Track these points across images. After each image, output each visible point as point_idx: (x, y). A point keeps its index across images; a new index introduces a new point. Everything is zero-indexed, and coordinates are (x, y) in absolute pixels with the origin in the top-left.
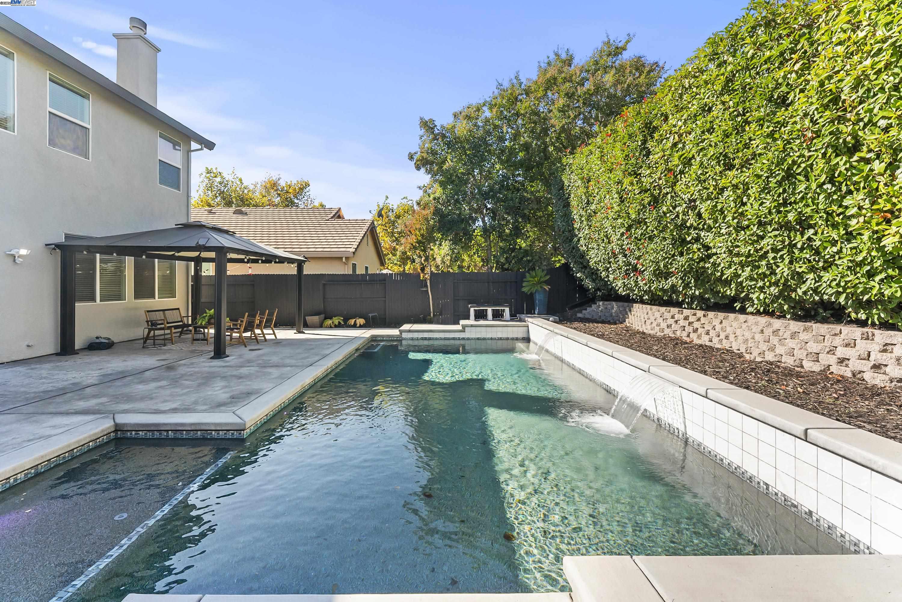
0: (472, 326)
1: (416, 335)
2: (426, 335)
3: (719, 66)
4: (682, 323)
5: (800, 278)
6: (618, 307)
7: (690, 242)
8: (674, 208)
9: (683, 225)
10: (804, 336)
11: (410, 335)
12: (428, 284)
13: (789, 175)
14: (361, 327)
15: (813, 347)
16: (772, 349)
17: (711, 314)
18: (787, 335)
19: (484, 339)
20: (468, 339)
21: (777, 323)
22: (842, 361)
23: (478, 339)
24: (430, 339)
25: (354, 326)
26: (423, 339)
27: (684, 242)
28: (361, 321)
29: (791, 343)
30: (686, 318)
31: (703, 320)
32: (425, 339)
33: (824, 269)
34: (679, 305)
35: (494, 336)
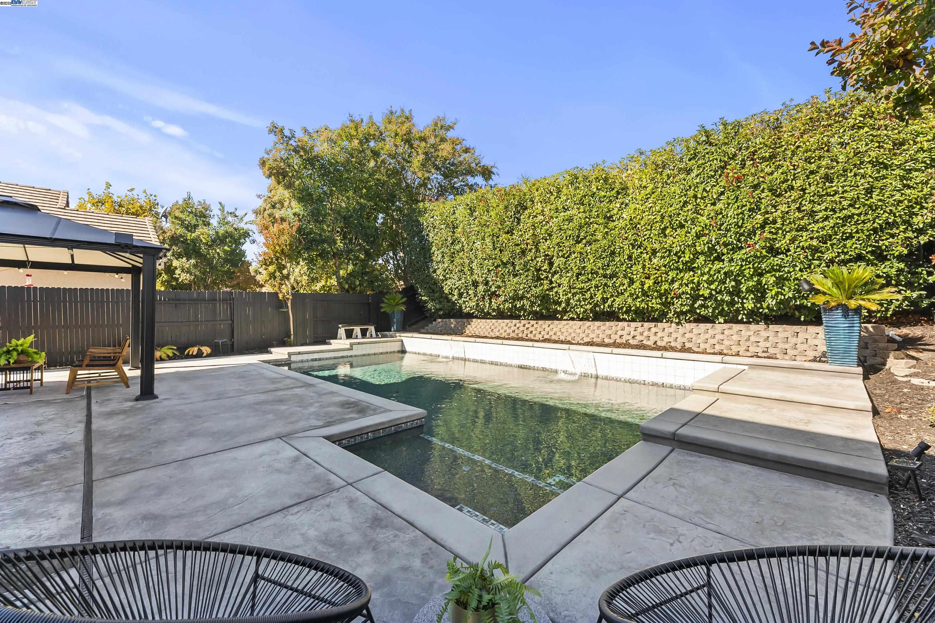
0: (359, 343)
1: (305, 357)
2: (316, 356)
3: (576, 189)
4: (522, 328)
5: (605, 300)
6: (457, 323)
7: (543, 279)
8: (535, 258)
9: (540, 270)
10: (603, 328)
11: (300, 358)
12: (289, 305)
13: (613, 253)
14: (209, 356)
15: (608, 332)
16: (588, 336)
17: (540, 322)
18: (595, 328)
19: (369, 355)
20: (355, 356)
21: (588, 323)
22: (621, 336)
23: (364, 355)
24: (320, 359)
25: (199, 355)
26: (313, 360)
27: (539, 279)
28: (206, 350)
29: (597, 332)
30: (524, 326)
31: (535, 326)
32: (316, 360)
33: (617, 296)
34: (518, 317)
35: (377, 351)
